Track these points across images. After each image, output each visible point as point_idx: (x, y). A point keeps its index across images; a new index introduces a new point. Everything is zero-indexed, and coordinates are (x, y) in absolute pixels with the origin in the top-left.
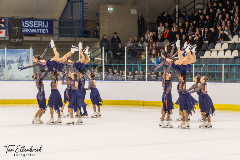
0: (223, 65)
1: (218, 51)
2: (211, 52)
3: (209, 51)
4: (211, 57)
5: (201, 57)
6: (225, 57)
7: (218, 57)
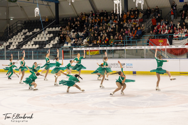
0: (33, 51)
1: (29, 45)
2: (26, 45)
3: (25, 45)
4: (26, 48)
5: (21, 48)
6: (33, 48)
7: (29, 48)
